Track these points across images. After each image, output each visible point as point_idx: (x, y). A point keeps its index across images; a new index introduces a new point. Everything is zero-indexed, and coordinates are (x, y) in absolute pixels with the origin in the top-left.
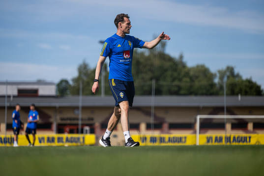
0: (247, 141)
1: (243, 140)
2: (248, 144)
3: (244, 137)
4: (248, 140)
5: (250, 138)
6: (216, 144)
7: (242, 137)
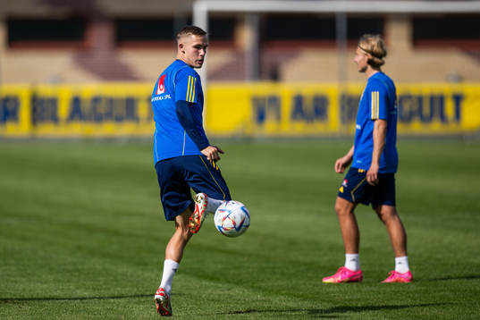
0: (443, 118)
1: (426, 110)
2: (452, 128)
3: (432, 99)
4: (449, 108)
5: (458, 99)
6: (300, 128)
7: (420, 99)
